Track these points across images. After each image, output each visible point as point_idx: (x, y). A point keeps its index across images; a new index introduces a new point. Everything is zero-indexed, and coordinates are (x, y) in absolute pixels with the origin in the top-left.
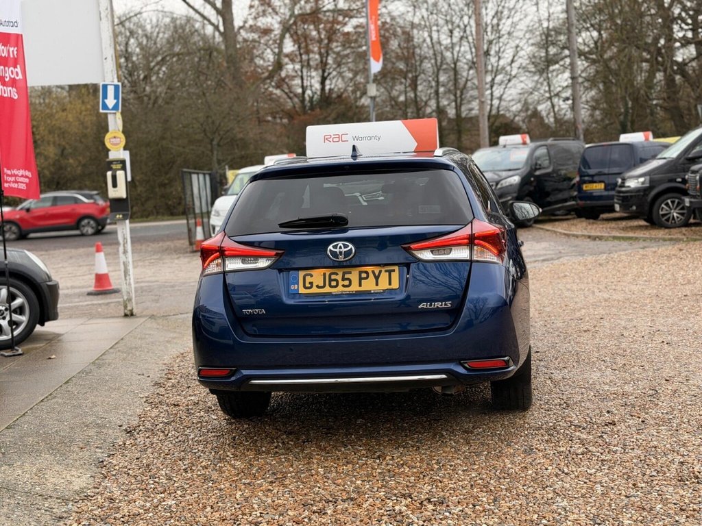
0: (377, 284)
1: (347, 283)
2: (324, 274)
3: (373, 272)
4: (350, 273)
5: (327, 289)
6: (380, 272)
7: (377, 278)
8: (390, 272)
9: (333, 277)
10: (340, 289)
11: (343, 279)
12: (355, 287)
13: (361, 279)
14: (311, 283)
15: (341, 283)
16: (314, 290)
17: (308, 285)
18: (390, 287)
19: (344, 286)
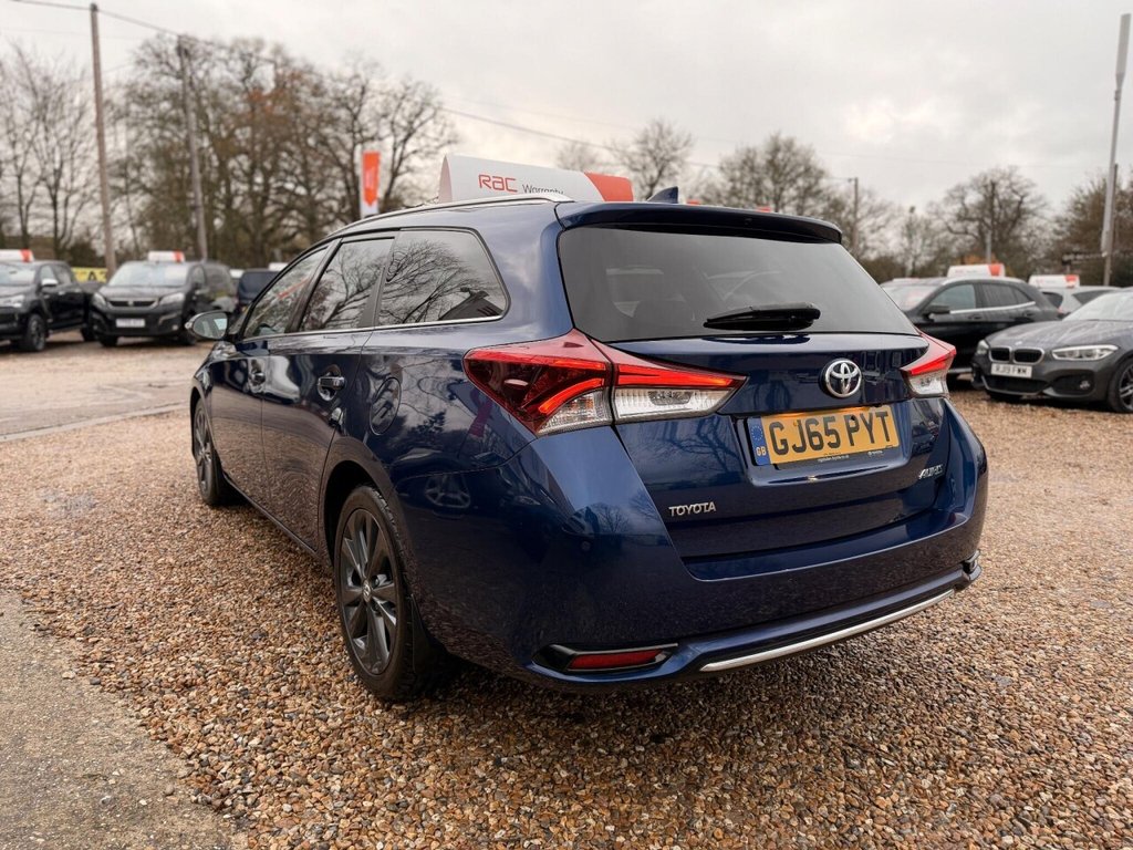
0: (873, 441)
1: (833, 439)
2: (799, 421)
3: (862, 415)
4: (833, 420)
5: (810, 454)
6: (871, 415)
7: (869, 427)
8: (883, 416)
9: (813, 428)
10: (827, 450)
11: (828, 432)
12: (845, 449)
13: (851, 431)
14: (784, 442)
15: (826, 439)
16: (792, 456)
17: (781, 447)
18: (889, 444)
19: (831, 445)
